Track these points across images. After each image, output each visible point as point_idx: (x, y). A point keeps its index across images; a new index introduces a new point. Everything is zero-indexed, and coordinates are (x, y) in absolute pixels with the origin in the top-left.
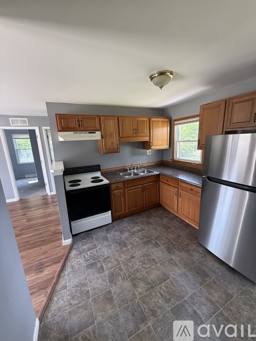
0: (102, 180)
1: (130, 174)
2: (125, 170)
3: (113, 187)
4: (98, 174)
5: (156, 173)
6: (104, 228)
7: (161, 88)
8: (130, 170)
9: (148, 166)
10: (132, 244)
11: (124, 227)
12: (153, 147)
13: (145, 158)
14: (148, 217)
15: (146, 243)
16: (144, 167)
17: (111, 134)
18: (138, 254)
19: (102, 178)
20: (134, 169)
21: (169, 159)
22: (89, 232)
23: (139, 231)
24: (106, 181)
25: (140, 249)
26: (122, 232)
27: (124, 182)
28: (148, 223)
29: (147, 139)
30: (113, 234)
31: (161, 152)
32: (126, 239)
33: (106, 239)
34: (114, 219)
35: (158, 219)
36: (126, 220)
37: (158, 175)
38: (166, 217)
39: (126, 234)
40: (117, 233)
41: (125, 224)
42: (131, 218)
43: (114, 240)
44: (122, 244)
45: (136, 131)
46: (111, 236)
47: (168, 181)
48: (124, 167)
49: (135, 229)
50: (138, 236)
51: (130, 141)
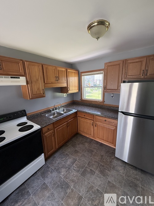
0: (32, 127)
1: (54, 114)
2: (49, 111)
4: (24, 119)
5: (74, 111)
6: (39, 173)
8: (53, 110)
9: (65, 106)
10: (73, 182)
11: (59, 163)
12: (69, 92)
13: (63, 98)
14: (74, 146)
15: (84, 174)
16: (63, 107)
17: (37, 80)
18: (83, 191)
20: (56, 109)
21: (78, 99)
22: (23, 187)
23: (73, 163)
25: (82, 184)
26: (58, 170)
28: (76, 152)
29: (65, 85)
30: (51, 178)
32: (66, 177)
33: (45, 187)
34: (46, 159)
35: (81, 146)
36: (57, 155)
37: (76, 113)
38: (85, 142)
39: (63, 172)
40: (55, 174)
41: (58, 160)
42: (60, 151)
43: (54, 184)
44: (64, 186)
45: (58, 78)
46: (50, 180)
47: (85, 116)
48: (48, 109)
49: (69, 162)
50: (74, 169)
51: (53, 87)
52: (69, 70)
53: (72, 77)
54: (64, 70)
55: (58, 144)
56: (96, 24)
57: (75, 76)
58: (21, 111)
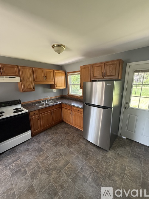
0: (23, 110)
1: (43, 105)
2: (39, 102)
3: (31, 114)
4: (19, 106)
5: (59, 102)
6: (26, 143)
7: (59, 54)
8: (43, 102)
9: (54, 99)
10: (46, 149)
11: (41, 139)
12: (56, 88)
13: (52, 94)
14: (56, 129)
15: (55, 146)
16: (52, 100)
18: (50, 154)
19: (22, 108)
20: (45, 101)
22: (14, 149)
23: (51, 139)
24: (25, 111)
25: (52, 150)
26: (39, 142)
27: (39, 110)
28: (56, 133)
29: (53, 83)
30: (34, 145)
31: (61, 90)
32: (43, 146)
33: (28, 150)
34: (33, 135)
35: (62, 130)
36: (42, 134)
37: (61, 104)
39: (42, 143)
40: (36, 144)
41: (41, 137)
42: (45, 132)
43: (34, 149)
44: (40, 150)
45: (46, 78)
46: (32, 147)
47: (66, 107)
49: (48, 139)
50: (50, 143)
51: (42, 84)
52: (56, 71)
53: (59, 76)
54: (51, 71)
55: (43, 126)
56: (56, 46)
57: (62, 76)
58: (17, 101)
